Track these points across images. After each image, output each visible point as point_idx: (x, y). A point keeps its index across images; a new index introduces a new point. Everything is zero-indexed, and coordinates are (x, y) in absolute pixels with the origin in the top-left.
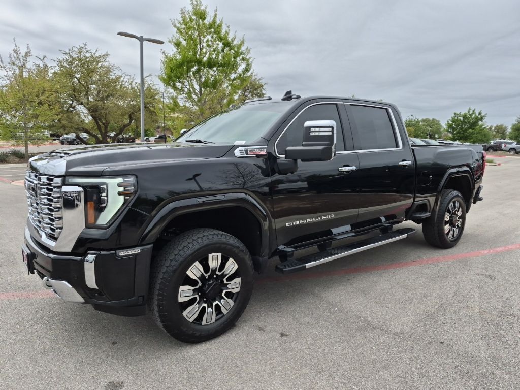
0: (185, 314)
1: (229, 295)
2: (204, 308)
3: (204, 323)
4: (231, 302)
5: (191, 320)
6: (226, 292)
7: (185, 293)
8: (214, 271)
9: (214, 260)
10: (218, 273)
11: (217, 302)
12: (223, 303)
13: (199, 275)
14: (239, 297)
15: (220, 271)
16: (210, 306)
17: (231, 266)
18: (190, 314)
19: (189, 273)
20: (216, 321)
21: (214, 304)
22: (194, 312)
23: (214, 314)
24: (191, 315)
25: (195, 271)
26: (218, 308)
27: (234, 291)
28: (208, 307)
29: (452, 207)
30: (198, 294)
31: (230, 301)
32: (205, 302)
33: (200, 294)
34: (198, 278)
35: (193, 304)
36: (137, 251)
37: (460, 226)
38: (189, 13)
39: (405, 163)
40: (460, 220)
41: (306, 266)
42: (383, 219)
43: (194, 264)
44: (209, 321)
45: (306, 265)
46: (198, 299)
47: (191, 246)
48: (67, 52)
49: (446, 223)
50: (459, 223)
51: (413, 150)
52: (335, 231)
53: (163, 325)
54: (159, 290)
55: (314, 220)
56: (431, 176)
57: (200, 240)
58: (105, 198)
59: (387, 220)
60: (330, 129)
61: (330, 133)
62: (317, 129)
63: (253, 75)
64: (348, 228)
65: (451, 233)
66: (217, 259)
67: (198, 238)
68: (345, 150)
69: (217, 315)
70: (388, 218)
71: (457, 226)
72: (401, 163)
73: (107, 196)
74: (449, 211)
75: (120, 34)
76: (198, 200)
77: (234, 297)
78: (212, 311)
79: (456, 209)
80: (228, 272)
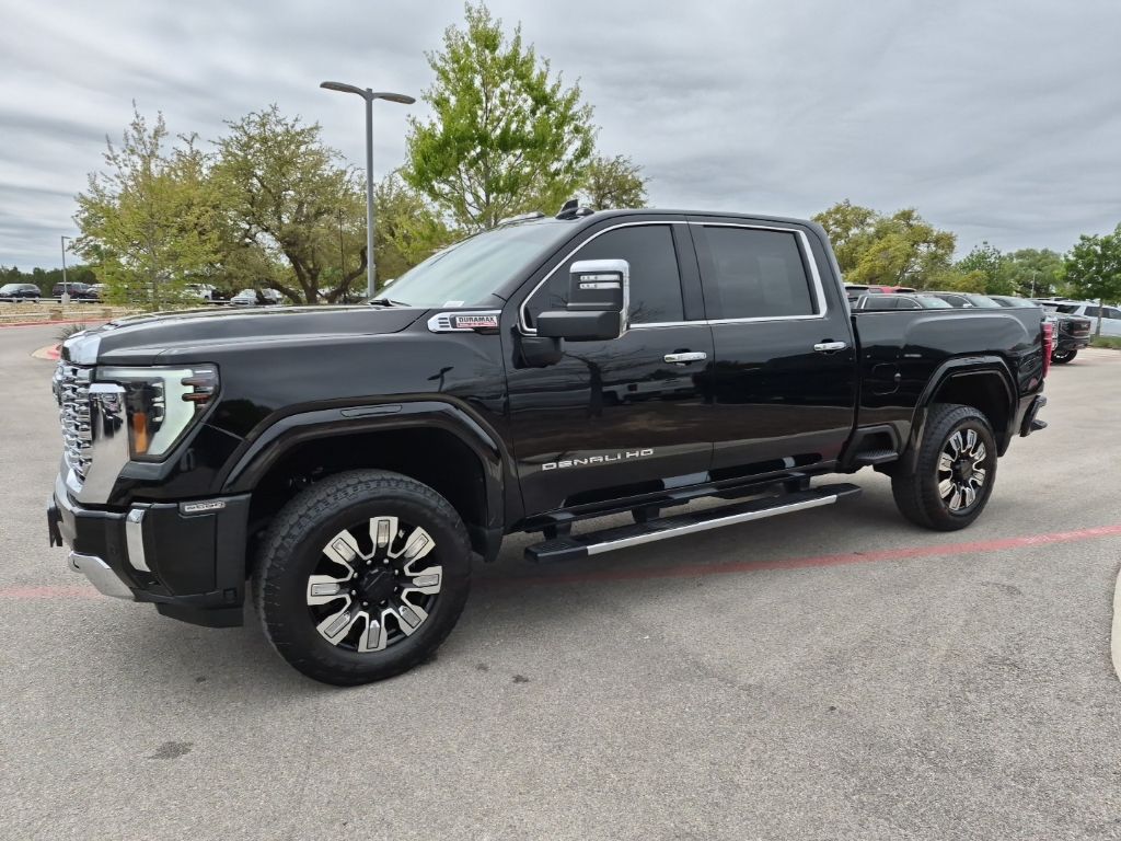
0: (321, 628)
1: (415, 598)
2: (362, 619)
3: (362, 647)
4: (422, 614)
5: (335, 641)
6: (409, 593)
7: (321, 589)
8: (382, 551)
9: (383, 530)
10: (390, 554)
11: (390, 610)
12: (402, 614)
13: (349, 556)
14: (438, 603)
15: (395, 550)
16: (375, 616)
17: (420, 543)
18: (333, 629)
19: (328, 551)
20: (388, 646)
21: (384, 613)
22: (339, 627)
23: (384, 633)
24: (334, 632)
25: (342, 548)
26: (391, 622)
27: (426, 591)
28: (371, 620)
29: (957, 441)
30: (350, 593)
31: (418, 609)
32: (365, 609)
33: (354, 592)
34: (348, 562)
35: (339, 610)
36: (218, 504)
37: (980, 483)
38: (463, 38)
39: (829, 346)
40: (982, 471)
41: (587, 550)
42: (789, 462)
43: (340, 535)
44: (373, 645)
45: (588, 547)
46: (349, 602)
47: (331, 500)
48: (239, 123)
49: (944, 475)
50: (980, 477)
51: (853, 319)
52: (669, 482)
53: (278, 647)
54: (267, 580)
55: (607, 459)
56: (898, 375)
57: (350, 491)
58: (162, 405)
59: (797, 464)
60: (616, 277)
61: (615, 285)
62: (592, 278)
63: (621, 160)
64: (703, 476)
65: (956, 498)
66: (388, 527)
67: (348, 486)
68: (685, 319)
69: (389, 637)
70: (800, 460)
71: (974, 483)
72: (820, 346)
73: (164, 402)
74: (949, 450)
75: (324, 85)
76: (345, 413)
77: (428, 605)
78: (378, 626)
79: (969, 446)
80: (413, 554)
